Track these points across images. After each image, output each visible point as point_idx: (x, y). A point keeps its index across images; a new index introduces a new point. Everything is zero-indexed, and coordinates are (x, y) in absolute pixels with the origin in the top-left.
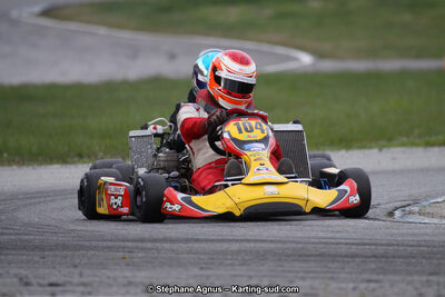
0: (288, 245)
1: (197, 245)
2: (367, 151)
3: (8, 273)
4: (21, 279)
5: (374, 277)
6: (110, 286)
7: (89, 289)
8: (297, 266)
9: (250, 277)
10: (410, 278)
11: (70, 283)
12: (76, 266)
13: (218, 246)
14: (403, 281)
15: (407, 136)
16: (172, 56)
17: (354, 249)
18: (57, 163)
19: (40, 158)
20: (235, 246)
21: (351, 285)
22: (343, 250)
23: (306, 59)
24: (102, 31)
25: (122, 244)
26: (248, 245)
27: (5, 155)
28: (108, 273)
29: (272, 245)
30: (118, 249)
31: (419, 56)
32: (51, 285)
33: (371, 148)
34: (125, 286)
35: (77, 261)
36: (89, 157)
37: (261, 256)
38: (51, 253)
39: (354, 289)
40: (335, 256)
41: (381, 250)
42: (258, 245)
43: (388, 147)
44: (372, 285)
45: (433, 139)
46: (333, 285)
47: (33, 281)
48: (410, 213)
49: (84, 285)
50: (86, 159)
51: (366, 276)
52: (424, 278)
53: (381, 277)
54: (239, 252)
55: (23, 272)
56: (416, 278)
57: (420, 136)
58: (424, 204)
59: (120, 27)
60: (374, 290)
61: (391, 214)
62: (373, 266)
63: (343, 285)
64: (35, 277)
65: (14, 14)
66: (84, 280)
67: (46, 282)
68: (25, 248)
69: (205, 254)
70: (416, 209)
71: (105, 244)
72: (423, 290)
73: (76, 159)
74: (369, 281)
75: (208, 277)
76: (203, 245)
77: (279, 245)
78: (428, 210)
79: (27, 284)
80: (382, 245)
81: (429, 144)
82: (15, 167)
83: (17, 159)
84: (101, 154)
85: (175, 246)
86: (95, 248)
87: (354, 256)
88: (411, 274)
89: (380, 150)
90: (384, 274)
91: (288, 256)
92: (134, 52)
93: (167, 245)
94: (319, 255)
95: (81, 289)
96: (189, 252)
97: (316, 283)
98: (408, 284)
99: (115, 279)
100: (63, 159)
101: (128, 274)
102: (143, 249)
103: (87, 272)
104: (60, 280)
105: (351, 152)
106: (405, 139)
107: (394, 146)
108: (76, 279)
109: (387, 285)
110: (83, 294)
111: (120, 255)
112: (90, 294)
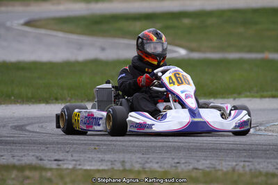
0: (191, 144)
1: (137, 143)
2: (226, 100)
3: (28, 154)
4: (37, 157)
5: (247, 159)
6: (91, 161)
7: (78, 163)
8: (199, 154)
9: (173, 159)
10: (269, 160)
11: (67, 160)
12: (68, 152)
13: (150, 144)
14: (265, 162)
15: (250, 92)
16: (103, 49)
17: (231, 146)
18: (43, 103)
19: (33, 100)
20: (160, 144)
21: (234, 164)
22: (225, 146)
23: (182, 52)
24: (60, 34)
26: (168, 144)
27: (13, 98)
28: (88, 156)
29: (182, 144)
30: (90, 144)
31: (250, 51)
32: (56, 160)
33: (228, 98)
34: (99, 161)
35: (68, 150)
36: (62, 100)
37: (177, 149)
38: (51, 146)
39: (237, 165)
40: (221, 149)
41: (247, 147)
42: (173, 143)
43: (239, 98)
44: (247, 164)
45: (265, 94)
46: (224, 163)
47: (45, 158)
48: (260, 130)
49: (74, 160)
50: (60, 101)
51: (243, 159)
53: (251, 160)
54: (163, 147)
55: (37, 154)
56: (272, 160)
57: (257, 92)
58: (267, 125)
59: (72, 32)
60: (248, 166)
62: (245, 154)
63: (230, 163)
64: (45, 157)
65: (8, 24)
66: (72, 158)
67: (53, 159)
68: (34, 143)
69: (143, 147)
70: (263, 128)
71: (82, 142)
73: (54, 101)
74: (244, 161)
75: (148, 158)
76: (141, 143)
77: (186, 144)
78: (270, 129)
79: (41, 160)
81: (262, 97)
82: (18, 105)
83: (19, 101)
85: (124, 144)
86: (77, 144)
87: (233, 149)
88: (268, 158)
89: (234, 99)
90: (253, 158)
91: (193, 149)
92: (80, 47)
93: (119, 143)
94: (213, 149)
95: (74, 162)
96: (134, 146)
97: (213, 162)
98: (268, 163)
99: (93, 158)
100: (47, 101)
101: (98, 156)
102: (105, 145)
103: (74, 155)
104: (61, 158)
105: (216, 100)
106: (248, 94)
107: (242, 97)
108: (70, 158)
109: (256, 164)
110: (76, 165)
111: (93, 147)
112: (80, 165)
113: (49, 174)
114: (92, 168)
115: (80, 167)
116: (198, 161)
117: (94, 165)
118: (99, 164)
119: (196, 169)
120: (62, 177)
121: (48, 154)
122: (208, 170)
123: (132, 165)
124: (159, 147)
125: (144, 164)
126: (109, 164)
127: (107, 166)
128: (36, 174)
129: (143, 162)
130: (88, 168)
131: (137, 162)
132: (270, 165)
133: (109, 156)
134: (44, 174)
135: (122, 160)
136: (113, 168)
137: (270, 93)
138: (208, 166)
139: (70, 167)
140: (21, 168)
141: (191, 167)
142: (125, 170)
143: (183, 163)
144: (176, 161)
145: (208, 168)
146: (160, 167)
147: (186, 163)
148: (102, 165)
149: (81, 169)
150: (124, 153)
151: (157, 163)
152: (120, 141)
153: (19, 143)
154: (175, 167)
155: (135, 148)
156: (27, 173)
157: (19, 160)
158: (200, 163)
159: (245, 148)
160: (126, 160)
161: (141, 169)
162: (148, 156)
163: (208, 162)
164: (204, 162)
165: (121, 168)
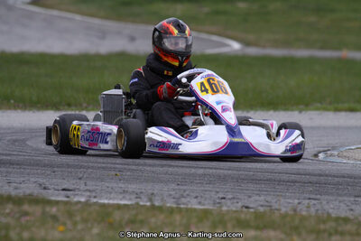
0: (242, 172)
1: (170, 169)
2: (290, 113)
3: (29, 180)
4: (40, 185)
5: (313, 196)
6: (111, 193)
7: (94, 194)
8: (251, 186)
9: (217, 192)
10: (340, 198)
11: (79, 189)
12: (80, 179)
14: (336, 200)
15: (321, 103)
16: (132, 39)
17: (293, 177)
18: (51, 109)
19: (39, 105)
20: (201, 171)
21: (296, 201)
22: (285, 177)
23: (236, 46)
25: (112, 166)
26: (211, 171)
27: (12, 101)
28: (107, 184)
29: (230, 172)
31: (322, 48)
32: (64, 190)
33: (292, 110)
34: (121, 193)
35: (81, 175)
37: (223, 179)
38: (60, 169)
39: (299, 203)
40: (280, 181)
41: (314, 179)
42: (218, 171)
43: (307, 110)
44: (313, 202)
45: (340, 106)
46: (282, 200)
47: (47, 185)
48: (331, 155)
49: (90, 191)
50: (73, 108)
51: (307, 196)
52: (352, 199)
53: (318, 196)
55: (41, 181)
56: (346, 198)
57: (330, 103)
58: (342, 149)
60: (314, 205)
61: (316, 155)
63: (291, 201)
64: (51, 184)
66: (88, 188)
67: (60, 188)
68: (38, 165)
69: (179, 175)
70: (336, 153)
71: (99, 165)
72: (353, 207)
73: (66, 107)
74: (310, 199)
75: (184, 190)
76: (175, 169)
77: (235, 172)
78: (345, 154)
79: (45, 188)
80: (315, 175)
81: (337, 110)
82: (19, 111)
83: (21, 105)
84: (85, 105)
85: (154, 169)
86: (92, 168)
87: (296, 182)
88: (340, 195)
89: (300, 112)
90: (320, 195)
91: (244, 179)
93: (148, 168)
94: (267, 180)
95: (88, 194)
96: (166, 173)
97: (269, 198)
98: (340, 202)
99: (112, 188)
100: (56, 106)
101: (120, 185)
102: (130, 170)
104: (72, 187)
105: (277, 113)
106: (319, 105)
107: (310, 110)
108: (82, 187)
109: (324, 202)
110: (90, 197)
111: (113, 173)
112: (95, 197)
113: (54, 210)
114: (111, 202)
115: (95, 200)
116: (250, 197)
117: (114, 199)
118: (121, 196)
119: (247, 207)
120: (70, 215)
121: (54, 180)
122: (262, 209)
123: (162, 200)
124: (200, 176)
125: (179, 198)
126: (133, 196)
127: (130, 199)
128: (37, 210)
129: (177, 196)
130: (106, 201)
131: (170, 195)
132: (342, 204)
133: (134, 187)
134: (48, 209)
135: (150, 191)
136: (137, 204)
137: (346, 105)
138: (261, 203)
139: (83, 200)
140: (18, 201)
141: (240, 204)
142: (153, 207)
143: (230, 199)
144: (221, 195)
145: (262, 206)
146: (200, 203)
147: (234, 198)
148: (124, 197)
149: (96, 203)
150: (154, 182)
151: (196, 197)
152: (150, 165)
153: (18, 164)
154: (219, 203)
155: (167, 176)
156: (26, 207)
157: (16, 188)
158: (252, 199)
159: (310, 180)
160: (155, 192)
161: (174, 206)
162: (185, 188)
163: (262, 198)
164: (257, 198)
165: (148, 204)
